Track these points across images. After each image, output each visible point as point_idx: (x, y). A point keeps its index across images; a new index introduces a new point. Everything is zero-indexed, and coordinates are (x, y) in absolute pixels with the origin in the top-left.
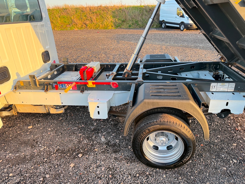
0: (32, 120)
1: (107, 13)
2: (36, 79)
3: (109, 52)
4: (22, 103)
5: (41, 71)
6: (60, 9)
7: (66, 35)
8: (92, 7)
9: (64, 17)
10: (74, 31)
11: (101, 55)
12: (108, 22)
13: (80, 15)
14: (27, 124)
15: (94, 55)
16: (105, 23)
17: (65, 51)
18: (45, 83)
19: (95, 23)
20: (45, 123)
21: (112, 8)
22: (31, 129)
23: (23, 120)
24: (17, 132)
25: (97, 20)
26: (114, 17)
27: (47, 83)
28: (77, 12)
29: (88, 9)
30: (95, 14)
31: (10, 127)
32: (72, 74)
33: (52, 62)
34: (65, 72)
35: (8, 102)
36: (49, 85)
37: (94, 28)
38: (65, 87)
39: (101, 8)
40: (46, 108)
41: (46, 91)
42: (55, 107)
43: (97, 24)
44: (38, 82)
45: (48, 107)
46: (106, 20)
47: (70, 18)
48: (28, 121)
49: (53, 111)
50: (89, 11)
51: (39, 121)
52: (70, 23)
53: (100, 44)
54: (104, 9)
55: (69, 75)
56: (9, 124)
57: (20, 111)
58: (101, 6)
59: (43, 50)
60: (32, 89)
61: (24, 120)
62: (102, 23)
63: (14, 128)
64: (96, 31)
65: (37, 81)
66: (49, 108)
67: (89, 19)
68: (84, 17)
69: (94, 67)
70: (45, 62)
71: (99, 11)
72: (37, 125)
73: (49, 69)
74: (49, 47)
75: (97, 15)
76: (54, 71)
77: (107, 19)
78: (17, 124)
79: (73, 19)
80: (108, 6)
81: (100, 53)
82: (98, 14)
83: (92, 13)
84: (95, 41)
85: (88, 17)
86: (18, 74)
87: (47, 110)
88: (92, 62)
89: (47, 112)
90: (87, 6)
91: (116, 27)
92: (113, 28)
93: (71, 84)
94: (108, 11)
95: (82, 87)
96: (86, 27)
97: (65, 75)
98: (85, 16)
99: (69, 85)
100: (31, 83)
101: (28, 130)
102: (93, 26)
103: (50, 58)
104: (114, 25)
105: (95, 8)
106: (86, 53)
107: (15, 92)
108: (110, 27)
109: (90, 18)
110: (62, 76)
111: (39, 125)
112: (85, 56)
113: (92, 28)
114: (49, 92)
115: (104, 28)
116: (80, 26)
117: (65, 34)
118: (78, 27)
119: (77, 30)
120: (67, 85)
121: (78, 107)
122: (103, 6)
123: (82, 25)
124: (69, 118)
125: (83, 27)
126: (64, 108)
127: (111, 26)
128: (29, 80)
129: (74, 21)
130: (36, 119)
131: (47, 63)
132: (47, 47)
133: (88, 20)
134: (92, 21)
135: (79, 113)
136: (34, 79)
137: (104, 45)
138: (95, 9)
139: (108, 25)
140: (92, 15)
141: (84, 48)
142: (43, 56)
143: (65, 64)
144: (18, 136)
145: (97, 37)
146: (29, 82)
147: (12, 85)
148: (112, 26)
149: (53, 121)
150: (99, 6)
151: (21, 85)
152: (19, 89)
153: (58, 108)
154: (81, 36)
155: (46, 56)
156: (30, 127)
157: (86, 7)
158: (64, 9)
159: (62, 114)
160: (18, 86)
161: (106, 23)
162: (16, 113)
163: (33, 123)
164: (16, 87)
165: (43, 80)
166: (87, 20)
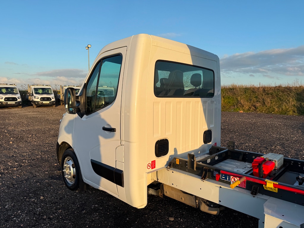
0: (175, 210)
1: (288, 95)
2: (195, 160)
3: (289, 144)
4: (172, 186)
5: (199, 153)
6: (227, 89)
7: (228, 117)
8: (267, 88)
9: (229, 98)
10: (239, 113)
11: (275, 146)
12: (288, 106)
13: (249, 96)
14: (169, 213)
15: (264, 145)
16: (284, 107)
17: (225, 134)
18: (204, 168)
19: (268, 106)
20: (189, 221)
21: (296, 89)
22: (172, 221)
23: (165, 206)
24: (156, 220)
25: (271, 103)
26: (298, 100)
27: (206, 168)
28: (246, 92)
29: (262, 89)
30: (270, 95)
31: (151, 210)
32: (237, 164)
33: (213, 144)
34: (227, 159)
35: (158, 179)
36: (208, 171)
37: (266, 112)
38: (229, 180)
39: (280, 89)
40: (197, 201)
41: (204, 178)
42: (208, 203)
43: (270, 108)
44: (196, 164)
45: (199, 200)
46: (285, 103)
47: (236, 98)
48: (170, 209)
49: (204, 208)
50: (262, 92)
51: (183, 214)
52: (235, 104)
53: (274, 132)
54: (284, 90)
55: (234, 165)
56: (151, 206)
57: (165, 194)
58: (279, 87)
59: (206, 128)
60: (186, 171)
61: (167, 207)
62: (278, 107)
63: (155, 212)
64: (269, 115)
65: (195, 162)
66: (201, 202)
67: (261, 100)
68: (255, 99)
69: (275, 161)
70: (205, 142)
71: (277, 92)
72: (179, 219)
73: (208, 152)
74: (213, 126)
75: (273, 98)
76: (216, 156)
77: (288, 102)
78: (159, 209)
79: (239, 99)
80: (291, 86)
81: (274, 143)
82: (274, 95)
83: (265, 95)
84: (266, 127)
85: (259, 99)
86: (175, 150)
87: (197, 204)
88: (270, 154)
89: (196, 207)
90: (261, 86)
91: (301, 113)
92: (296, 114)
93: (238, 178)
94: (291, 92)
95: (255, 187)
96: (255, 110)
97: (227, 163)
98: (256, 97)
99: (236, 179)
100: (188, 163)
101: (168, 221)
102: (265, 109)
103: (212, 139)
104: (297, 110)
105: (271, 88)
106: (253, 141)
107: (169, 169)
108: (291, 113)
109: (263, 99)
110: (223, 164)
111: (182, 221)
112: (251, 145)
113: (263, 112)
114: (206, 180)
115: (281, 113)
116: (247, 108)
117: (227, 115)
118: (244, 109)
119: (242, 112)
120: (233, 178)
121: (236, 214)
122: (283, 87)
123: (250, 107)
124: (221, 225)
125: (251, 109)
126: (220, 209)
127: (292, 111)
128: (187, 160)
129: (240, 102)
130: (180, 211)
131: (208, 144)
132: (211, 126)
133: (260, 102)
134: (264, 103)
135: (237, 223)
136: (193, 160)
137: (281, 134)
138: (272, 90)
139: (287, 109)
140: (265, 97)
141: (250, 134)
142: (205, 135)
143: (231, 150)
144: (156, 225)
145: (269, 123)
146: (186, 162)
147: (168, 160)
148: (294, 112)
149: (200, 222)
150: (277, 87)
151: (177, 163)
152: (174, 167)
153: (212, 206)
154: (246, 119)
155: (207, 136)
156: (172, 219)
157: (259, 88)
158: (231, 89)
159: (213, 216)
160: (174, 164)
161: (286, 107)
162: (162, 194)
163: (175, 215)
164: (171, 164)
165: (201, 163)
166: (257, 101)
